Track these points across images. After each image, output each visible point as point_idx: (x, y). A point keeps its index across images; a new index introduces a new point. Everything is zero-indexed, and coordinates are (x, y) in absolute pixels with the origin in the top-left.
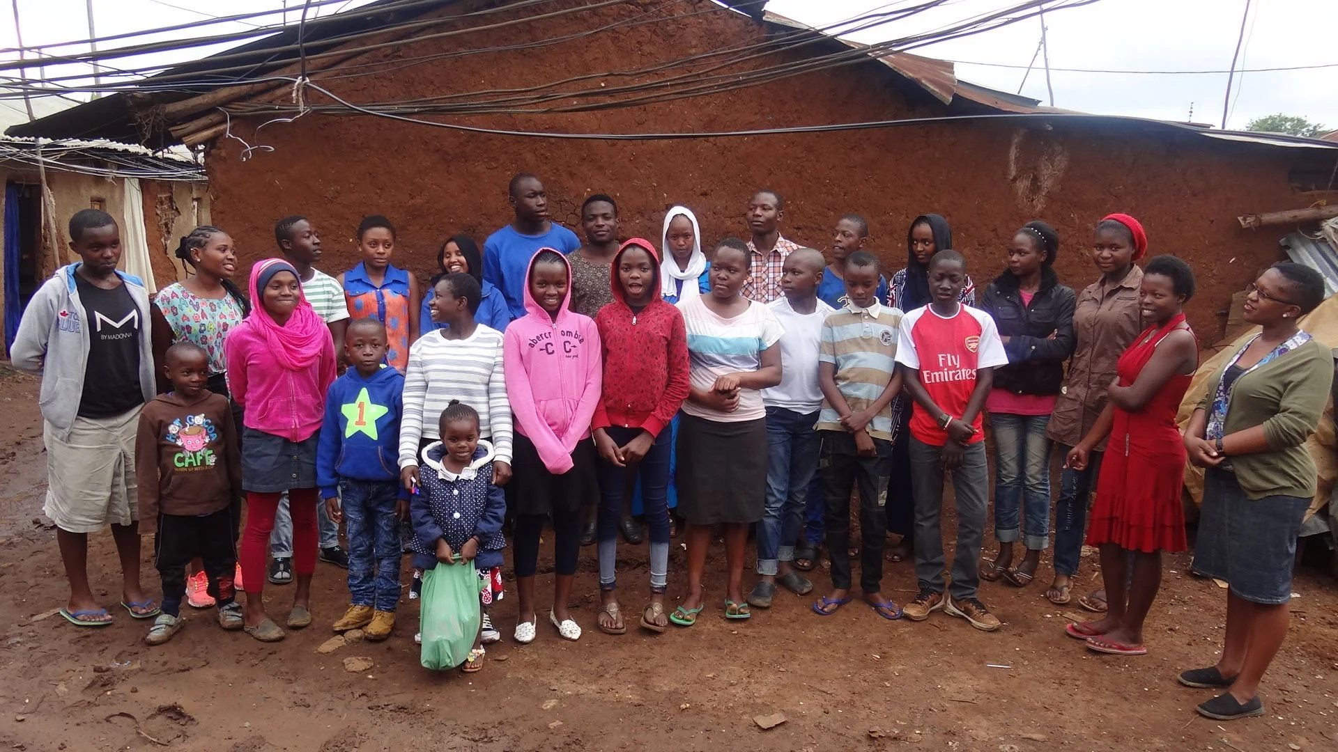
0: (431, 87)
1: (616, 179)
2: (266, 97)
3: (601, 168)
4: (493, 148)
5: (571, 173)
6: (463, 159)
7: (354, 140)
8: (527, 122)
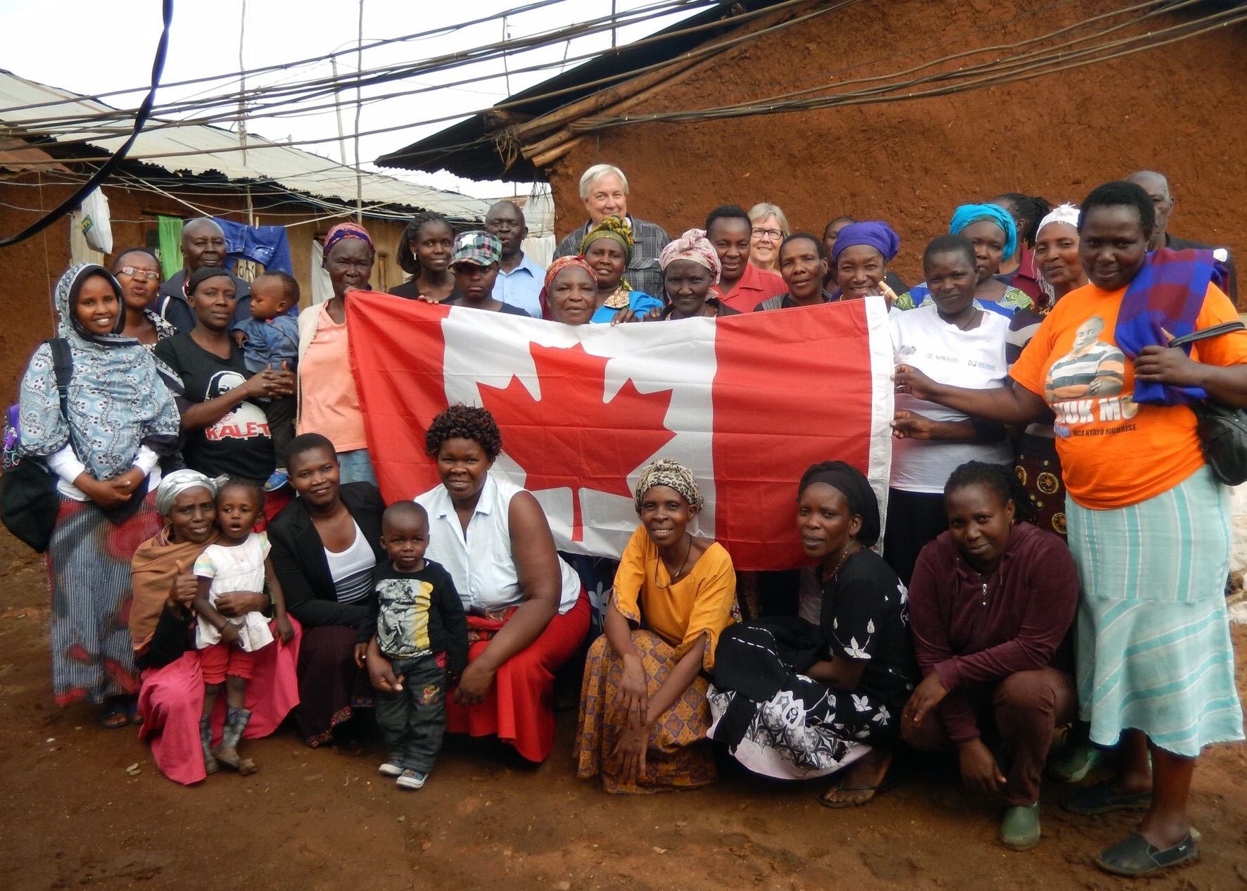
0: (777, 88)
1: (975, 172)
2: (614, 110)
3: (959, 161)
4: (843, 147)
5: (925, 169)
6: (811, 162)
7: (699, 149)
8: (879, 117)
